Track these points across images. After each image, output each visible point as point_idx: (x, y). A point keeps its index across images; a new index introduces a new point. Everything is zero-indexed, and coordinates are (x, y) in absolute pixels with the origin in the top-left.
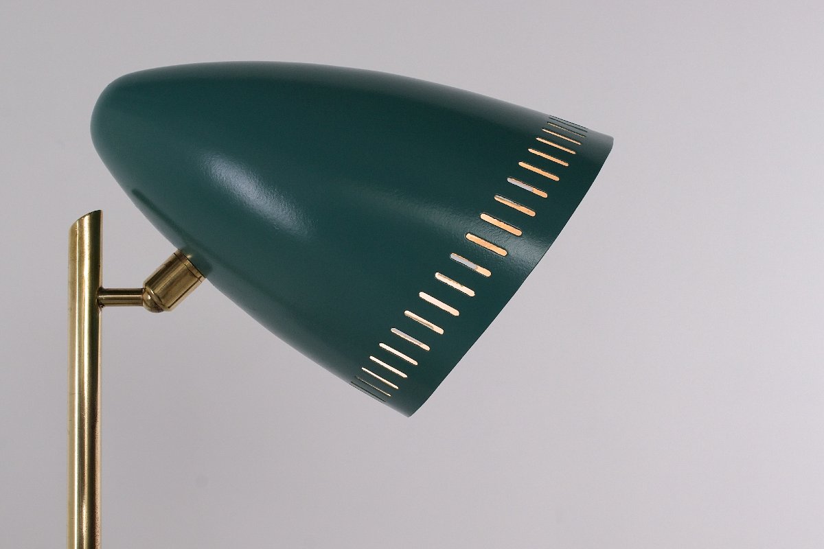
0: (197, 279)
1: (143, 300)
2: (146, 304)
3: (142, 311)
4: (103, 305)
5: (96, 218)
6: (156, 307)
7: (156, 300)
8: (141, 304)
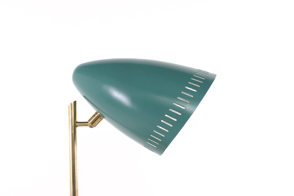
0: (101, 119)
1: (88, 125)
2: (89, 126)
3: (88, 128)
4: (77, 126)
5: (75, 103)
6: (91, 127)
7: (91, 125)
8: (87, 126)
